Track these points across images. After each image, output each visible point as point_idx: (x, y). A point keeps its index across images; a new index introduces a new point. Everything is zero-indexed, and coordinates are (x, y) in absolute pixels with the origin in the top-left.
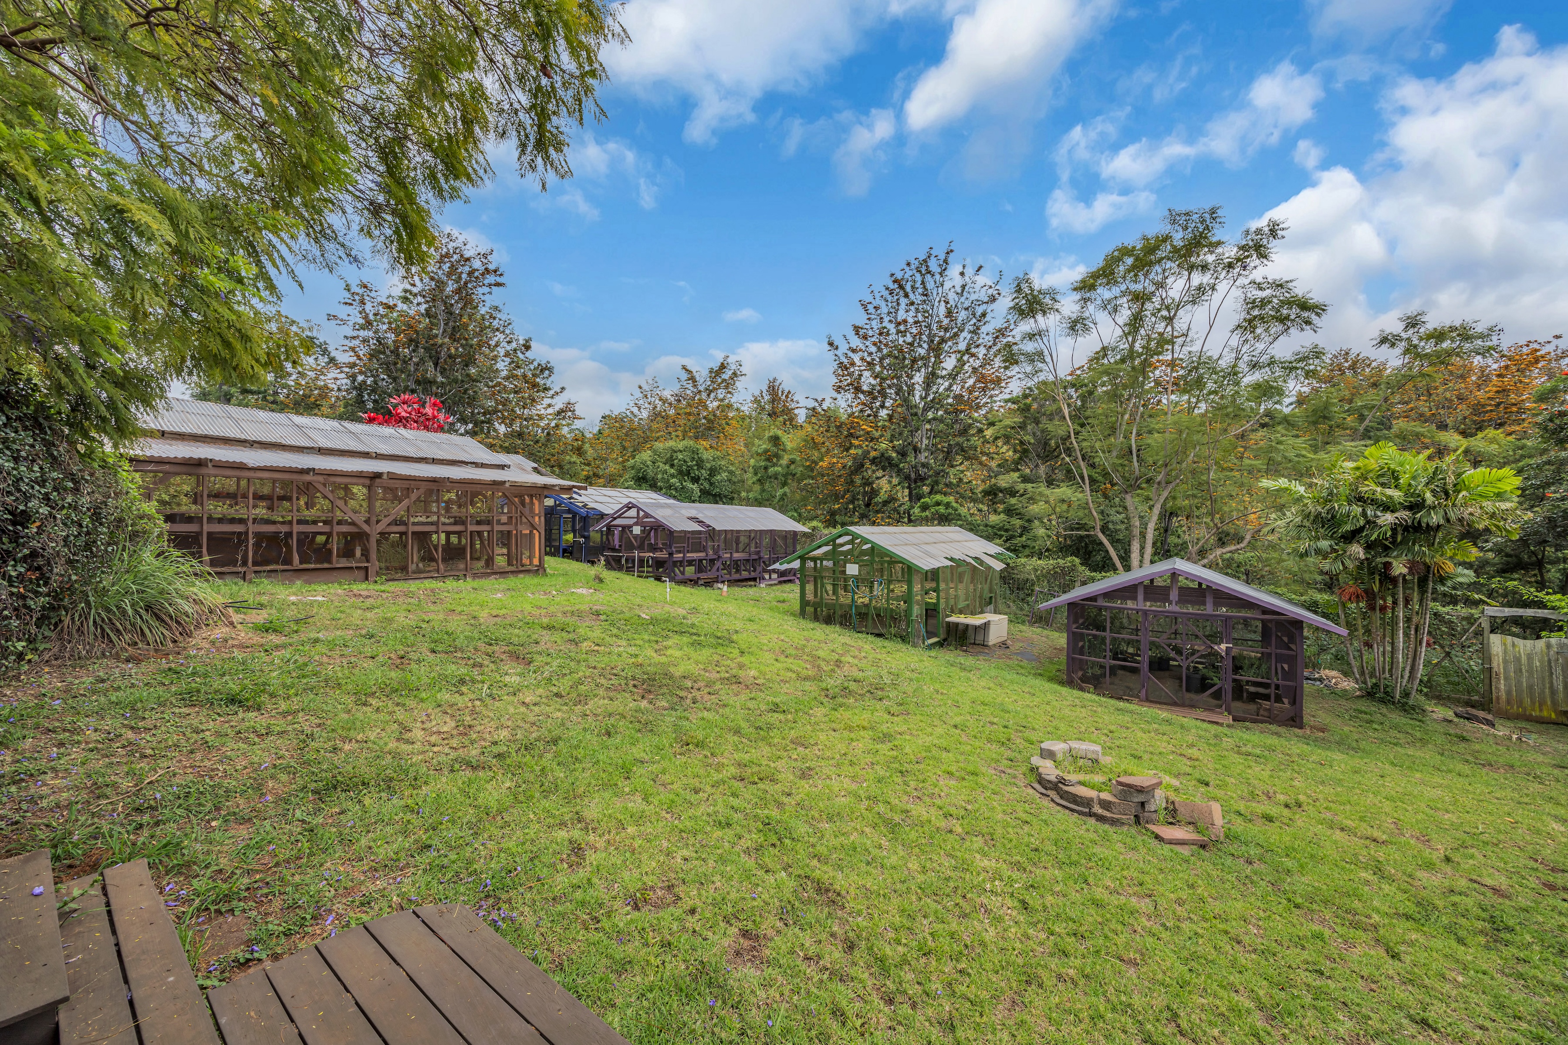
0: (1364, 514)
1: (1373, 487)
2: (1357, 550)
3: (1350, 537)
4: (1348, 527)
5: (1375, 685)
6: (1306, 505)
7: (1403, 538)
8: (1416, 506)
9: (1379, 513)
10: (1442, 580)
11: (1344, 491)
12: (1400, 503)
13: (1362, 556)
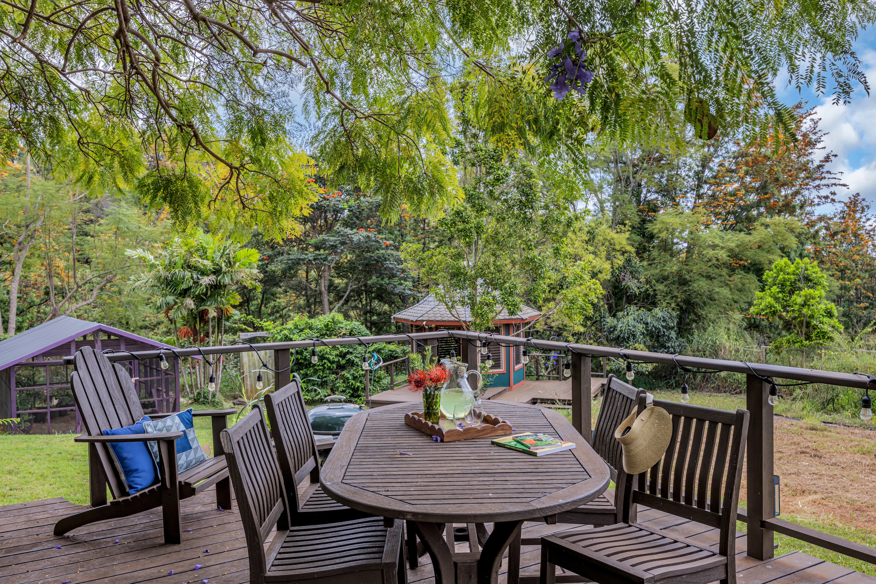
0: (192, 277)
1: (198, 259)
2: (190, 302)
3: (184, 293)
4: (184, 286)
5: (199, 393)
6: (158, 271)
7: (211, 292)
8: (217, 272)
9: (200, 277)
10: (228, 319)
11: (180, 262)
12: (210, 270)
13: (193, 306)
